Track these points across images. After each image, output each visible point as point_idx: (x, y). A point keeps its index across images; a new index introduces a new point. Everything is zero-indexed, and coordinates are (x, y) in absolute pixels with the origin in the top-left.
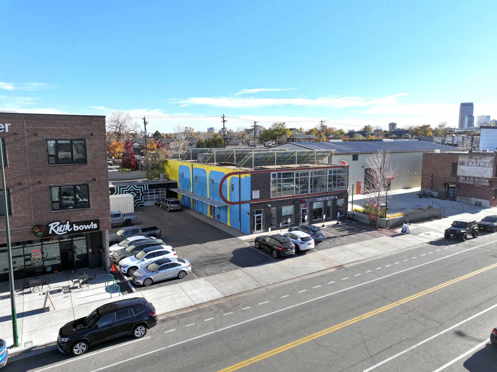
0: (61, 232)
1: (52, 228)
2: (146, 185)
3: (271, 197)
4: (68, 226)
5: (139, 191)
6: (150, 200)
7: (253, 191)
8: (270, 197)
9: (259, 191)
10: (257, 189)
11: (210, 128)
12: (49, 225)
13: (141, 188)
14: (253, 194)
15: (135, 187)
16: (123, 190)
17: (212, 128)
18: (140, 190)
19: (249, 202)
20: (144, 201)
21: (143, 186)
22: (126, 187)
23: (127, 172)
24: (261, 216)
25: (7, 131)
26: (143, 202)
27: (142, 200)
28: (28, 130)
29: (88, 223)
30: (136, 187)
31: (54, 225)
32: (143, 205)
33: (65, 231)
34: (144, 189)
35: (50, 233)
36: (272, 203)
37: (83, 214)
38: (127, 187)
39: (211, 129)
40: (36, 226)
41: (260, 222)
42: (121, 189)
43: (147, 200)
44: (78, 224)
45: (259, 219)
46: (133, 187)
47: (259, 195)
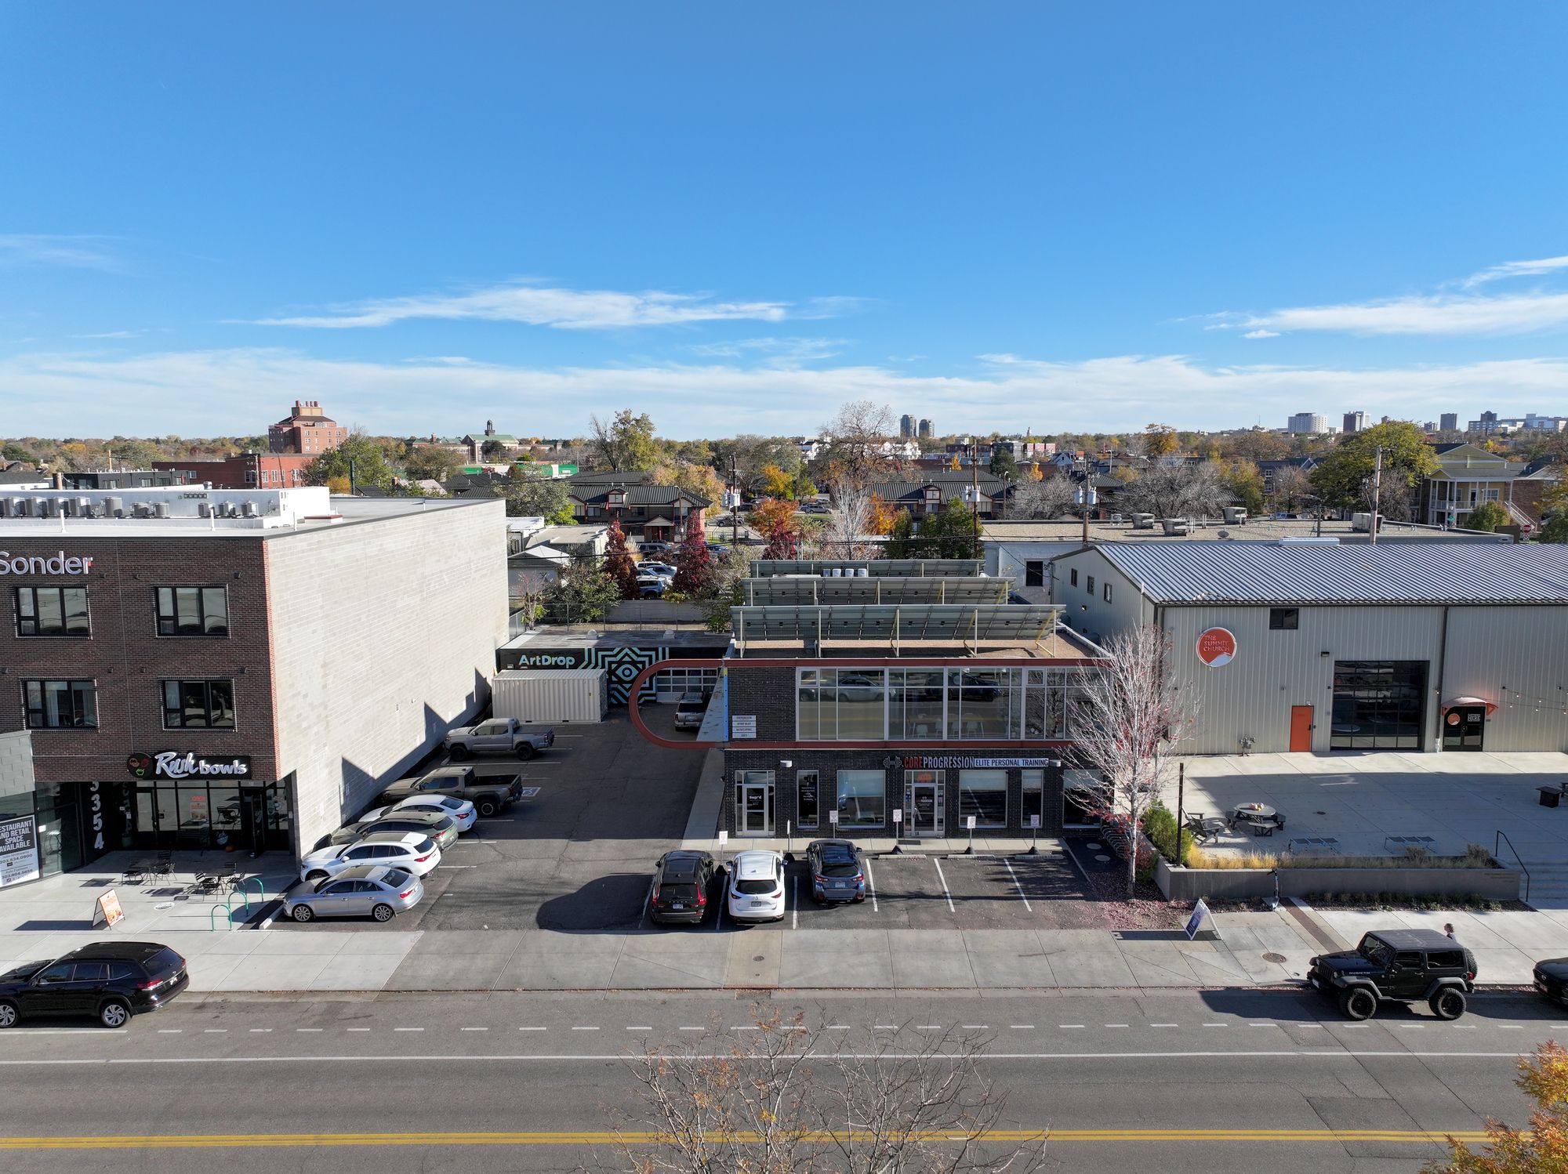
0: (177, 774)
1: (161, 764)
2: (664, 650)
3: (798, 739)
4: (190, 759)
5: (643, 663)
6: (676, 689)
7: (734, 718)
8: (795, 737)
9: (754, 718)
10: (749, 713)
11: (1299, 415)
12: (156, 757)
13: (650, 657)
14: (734, 724)
15: (634, 652)
16: (603, 657)
17: (1307, 414)
18: (646, 659)
19: (722, 745)
20: (659, 689)
21: (656, 650)
22: (612, 650)
23: (680, 600)
24: (763, 789)
25: (87, 572)
26: (654, 691)
27: (650, 688)
28: (123, 570)
29: (228, 761)
30: (638, 652)
31: (165, 758)
32: (655, 701)
33: (184, 772)
34: (657, 659)
35: (158, 772)
36: (799, 756)
37: (218, 742)
38: (615, 652)
39: (1303, 420)
40: (133, 756)
41: (761, 806)
42: (600, 654)
43: (667, 689)
44: (211, 760)
45: (756, 798)
46: (629, 652)
47: (754, 730)
